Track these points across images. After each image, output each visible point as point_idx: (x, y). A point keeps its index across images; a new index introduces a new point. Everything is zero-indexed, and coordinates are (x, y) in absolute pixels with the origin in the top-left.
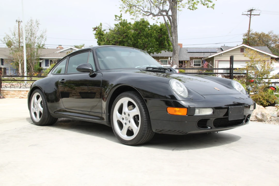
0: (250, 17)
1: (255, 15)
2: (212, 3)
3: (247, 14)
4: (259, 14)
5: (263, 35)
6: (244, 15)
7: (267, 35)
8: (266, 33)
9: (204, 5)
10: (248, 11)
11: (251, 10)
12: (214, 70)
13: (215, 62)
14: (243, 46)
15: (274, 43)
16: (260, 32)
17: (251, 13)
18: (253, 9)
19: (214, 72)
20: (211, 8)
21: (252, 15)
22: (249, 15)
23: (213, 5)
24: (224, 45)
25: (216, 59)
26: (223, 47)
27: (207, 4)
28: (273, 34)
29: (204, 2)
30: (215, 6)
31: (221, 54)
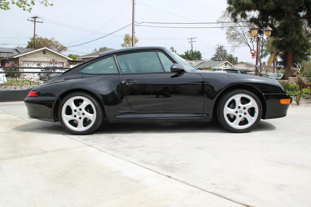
0: (35, 23)
1: (39, 22)
2: (29, 6)
3: (31, 20)
4: (42, 22)
5: (47, 40)
6: (29, 20)
7: (50, 41)
8: (49, 39)
9: (20, 7)
10: (32, 18)
11: (35, 18)
12: (20, 69)
13: (21, 62)
14: (46, 49)
15: (56, 48)
16: (44, 37)
17: (35, 20)
18: (38, 17)
19: (20, 71)
20: (28, 11)
21: (37, 22)
22: (34, 21)
23: (30, 9)
24: (19, 46)
25: (21, 60)
26: (18, 48)
27: (23, 7)
28: (54, 40)
29: (21, 4)
30: (32, 10)
31: (26, 55)
